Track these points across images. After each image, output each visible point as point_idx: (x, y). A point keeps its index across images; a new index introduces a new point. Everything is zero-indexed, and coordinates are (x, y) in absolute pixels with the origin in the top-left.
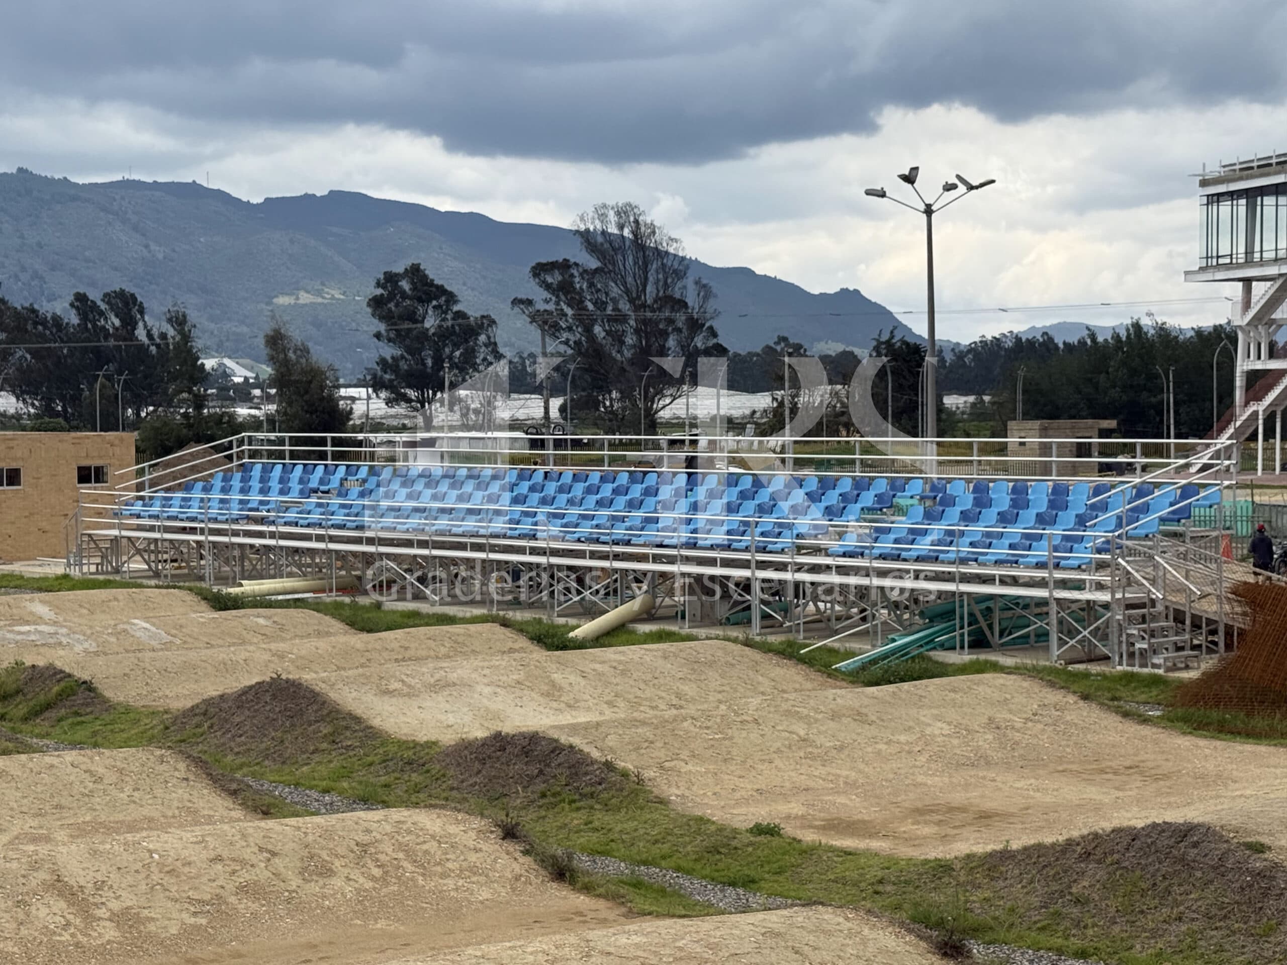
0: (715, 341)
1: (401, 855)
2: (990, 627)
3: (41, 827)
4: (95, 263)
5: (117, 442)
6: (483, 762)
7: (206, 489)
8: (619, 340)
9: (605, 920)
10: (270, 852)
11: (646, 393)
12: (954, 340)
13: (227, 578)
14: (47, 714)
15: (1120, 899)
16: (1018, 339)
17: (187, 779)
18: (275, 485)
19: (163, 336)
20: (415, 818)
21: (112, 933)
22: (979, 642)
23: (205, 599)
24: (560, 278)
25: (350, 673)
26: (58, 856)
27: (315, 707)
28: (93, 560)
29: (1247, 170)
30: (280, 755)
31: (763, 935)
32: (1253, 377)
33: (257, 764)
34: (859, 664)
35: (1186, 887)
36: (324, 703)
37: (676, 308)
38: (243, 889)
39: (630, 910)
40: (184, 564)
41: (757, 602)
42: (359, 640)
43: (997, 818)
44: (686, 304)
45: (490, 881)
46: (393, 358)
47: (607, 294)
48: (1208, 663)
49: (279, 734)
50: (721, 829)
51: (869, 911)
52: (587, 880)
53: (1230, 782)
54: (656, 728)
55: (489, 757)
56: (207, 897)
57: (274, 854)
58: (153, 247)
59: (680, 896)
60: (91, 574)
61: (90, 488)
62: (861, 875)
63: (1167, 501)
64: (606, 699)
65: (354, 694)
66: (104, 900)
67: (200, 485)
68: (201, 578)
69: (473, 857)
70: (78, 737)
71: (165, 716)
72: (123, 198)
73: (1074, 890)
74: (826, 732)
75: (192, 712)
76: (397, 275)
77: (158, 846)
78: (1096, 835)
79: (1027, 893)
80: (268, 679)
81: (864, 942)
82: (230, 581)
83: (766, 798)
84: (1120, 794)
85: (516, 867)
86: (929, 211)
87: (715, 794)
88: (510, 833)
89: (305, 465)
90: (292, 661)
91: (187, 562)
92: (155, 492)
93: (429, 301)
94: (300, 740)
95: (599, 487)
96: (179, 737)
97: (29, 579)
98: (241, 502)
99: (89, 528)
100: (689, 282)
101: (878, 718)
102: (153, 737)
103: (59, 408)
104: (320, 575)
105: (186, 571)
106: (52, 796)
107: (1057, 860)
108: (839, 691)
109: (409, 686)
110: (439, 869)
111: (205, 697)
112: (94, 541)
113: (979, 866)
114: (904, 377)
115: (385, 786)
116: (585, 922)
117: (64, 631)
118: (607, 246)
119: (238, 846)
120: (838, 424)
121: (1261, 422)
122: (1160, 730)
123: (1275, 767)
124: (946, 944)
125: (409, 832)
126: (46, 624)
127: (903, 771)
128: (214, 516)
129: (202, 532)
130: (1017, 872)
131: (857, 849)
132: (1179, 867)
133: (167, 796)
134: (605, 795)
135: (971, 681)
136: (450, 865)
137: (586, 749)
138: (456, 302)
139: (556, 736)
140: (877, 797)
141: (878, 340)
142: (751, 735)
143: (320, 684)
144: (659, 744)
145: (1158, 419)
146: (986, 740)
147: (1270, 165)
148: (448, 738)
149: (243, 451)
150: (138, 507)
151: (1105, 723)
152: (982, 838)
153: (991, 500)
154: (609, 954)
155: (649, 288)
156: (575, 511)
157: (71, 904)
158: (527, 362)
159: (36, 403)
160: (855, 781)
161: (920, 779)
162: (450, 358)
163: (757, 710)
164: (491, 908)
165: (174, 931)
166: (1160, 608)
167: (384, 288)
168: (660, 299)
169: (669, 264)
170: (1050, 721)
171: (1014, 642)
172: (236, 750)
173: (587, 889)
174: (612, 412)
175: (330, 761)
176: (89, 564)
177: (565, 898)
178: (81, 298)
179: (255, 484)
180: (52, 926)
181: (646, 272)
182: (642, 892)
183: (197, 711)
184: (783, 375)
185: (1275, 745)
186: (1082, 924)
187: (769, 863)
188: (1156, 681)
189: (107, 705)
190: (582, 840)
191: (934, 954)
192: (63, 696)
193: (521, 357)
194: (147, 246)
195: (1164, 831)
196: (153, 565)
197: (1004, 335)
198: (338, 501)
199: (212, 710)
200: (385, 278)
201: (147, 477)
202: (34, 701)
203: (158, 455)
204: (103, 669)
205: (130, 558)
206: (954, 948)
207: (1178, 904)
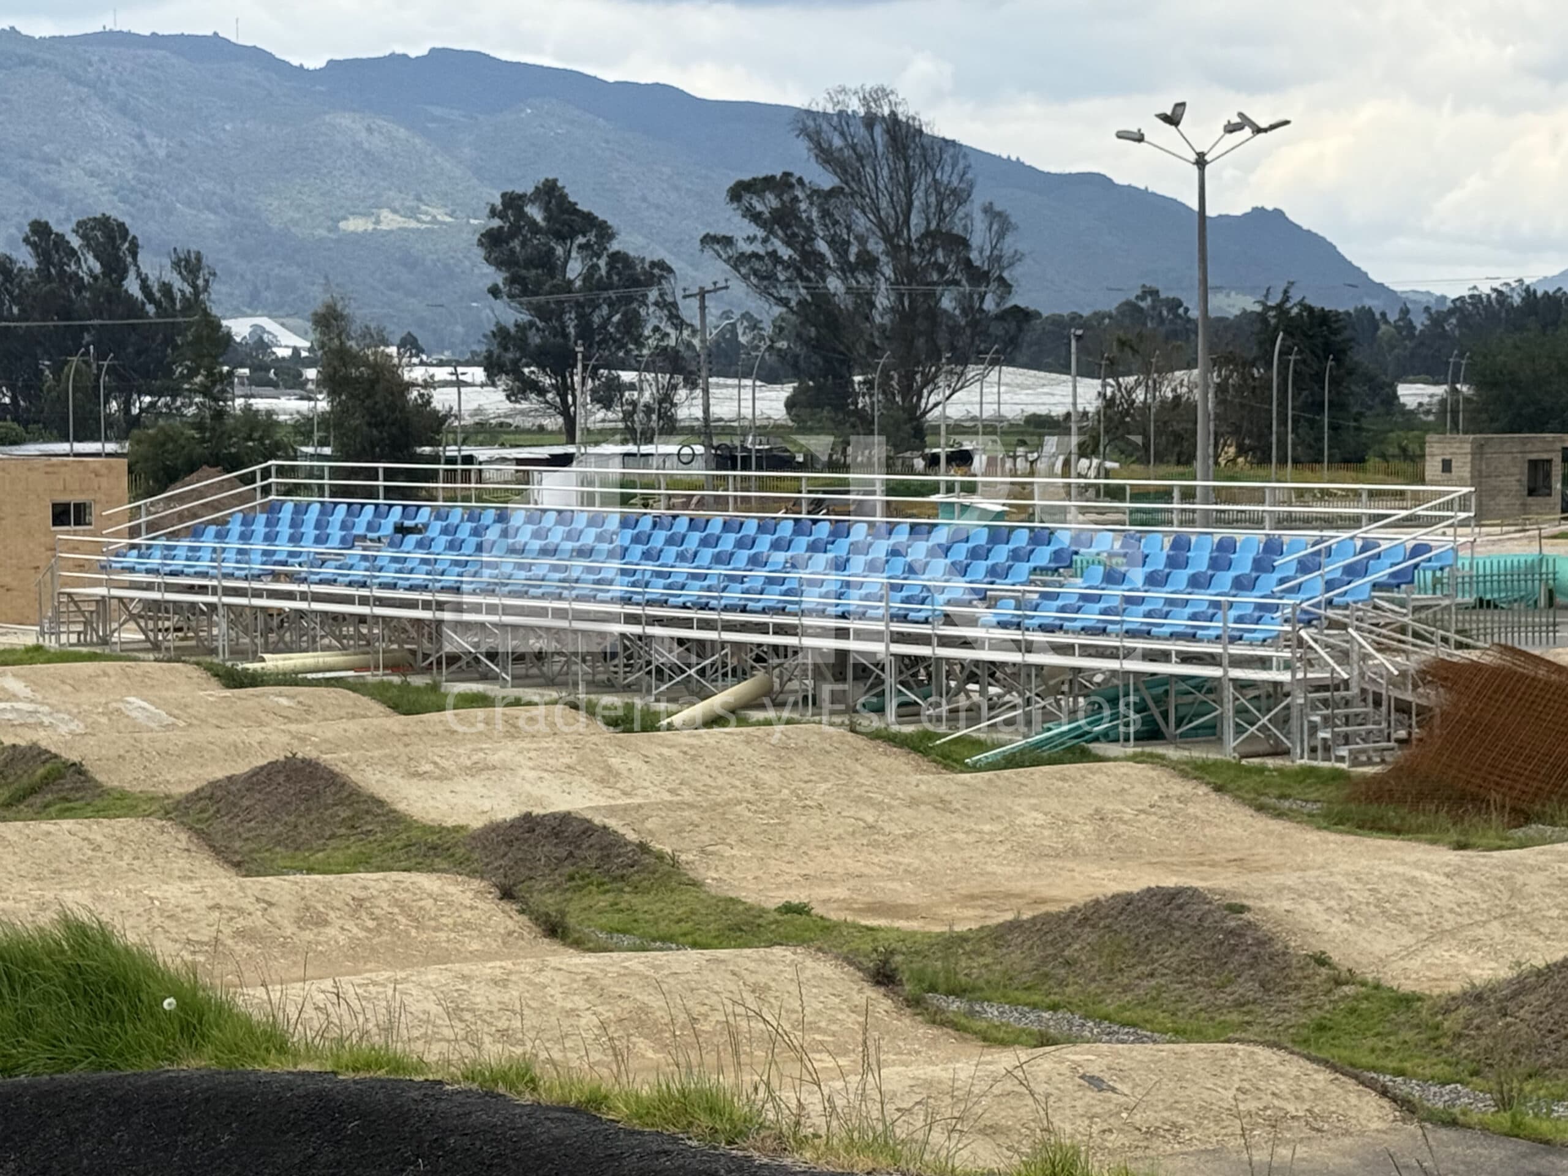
1: (396, 910)
2: (1165, 715)
5: (104, 471)
6: (510, 844)
7: (221, 536)
10: (267, 902)
11: (910, 382)
13: (245, 652)
14: (31, 800)
15: (1104, 959)
17: (188, 850)
18: (309, 531)
19: (166, 289)
22: (1149, 734)
23: (216, 675)
24: (775, 203)
27: (333, 789)
28: (73, 628)
30: (294, 841)
34: (1001, 756)
35: (1163, 945)
36: (344, 784)
37: (954, 248)
38: (240, 934)
40: (191, 634)
41: (892, 683)
42: (396, 722)
44: (968, 243)
45: (482, 935)
46: (517, 325)
47: (849, 228)
49: (293, 819)
50: (750, 909)
54: (705, 811)
55: (517, 839)
56: (206, 939)
57: (271, 904)
58: (151, 139)
60: (71, 645)
61: (68, 533)
64: (669, 786)
65: (379, 776)
67: (212, 529)
68: (213, 651)
69: (468, 914)
72: (103, 61)
73: (1066, 953)
74: (898, 819)
75: (196, 796)
76: (521, 197)
77: (158, 894)
79: (1024, 958)
80: (282, 758)
82: (249, 655)
83: (811, 883)
85: (511, 924)
86: (1201, 162)
87: (755, 878)
88: (509, 895)
89: (349, 505)
91: (196, 632)
92: (153, 539)
93: (573, 238)
94: (316, 825)
95: (719, 538)
98: (265, 553)
99: (66, 585)
101: (964, 806)
103: (7, 400)
104: (365, 649)
105: (193, 643)
106: (50, 862)
107: (1059, 926)
109: (443, 769)
110: (433, 923)
112: (75, 603)
117: (46, 709)
118: (847, 153)
119: (236, 896)
124: (879, 973)
125: (407, 890)
126: (23, 701)
127: (974, 861)
128: (230, 571)
129: (215, 591)
130: (1020, 939)
132: (1161, 928)
133: (168, 866)
134: (636, 878)
136: (443, 920)
137: (622, 831)
138: (613, 238)
139: (589, 817)
140: (934, 884)
141: (1264, 304)
142: (812, 822)
143: (341, 764)
144: (704, 828)
146: (1082, 831)
148: (478, 823)
149: (268, 485)
150: (132, 559)
151: (1233, 816)
155: (914, 219)
156: (685, 569)
160: (917, 869)
161: (991, 868)
162: (604, 326)
163: (824, 794)
166: (1354, 690)
167: (502, 216)
168: (931, 235)
169: (945, 179)
170: (1168, 813)
171: (1196, 733)
172: (244, 836)
175: (348, 847)
176: (70, 632)
178: (40, 229)
179: (284, 530)
181: (909, 194)
183: (202, 795)
186: (1065, 983)
188: (1335, 777)
189: (100, 790)
190: (604, 920)
191: (867, 981)
192: (49, 780)
194: (140, 137)
196: (151, 635)
198: (389, 553)
199: (219, 793)
200: (503, 204)
201: (144, 519)
202: (16, 785)
203: (156, 480)
204: (96, 749)
205: (121, 625)
206: (887, 977)
207: (1153, 961)
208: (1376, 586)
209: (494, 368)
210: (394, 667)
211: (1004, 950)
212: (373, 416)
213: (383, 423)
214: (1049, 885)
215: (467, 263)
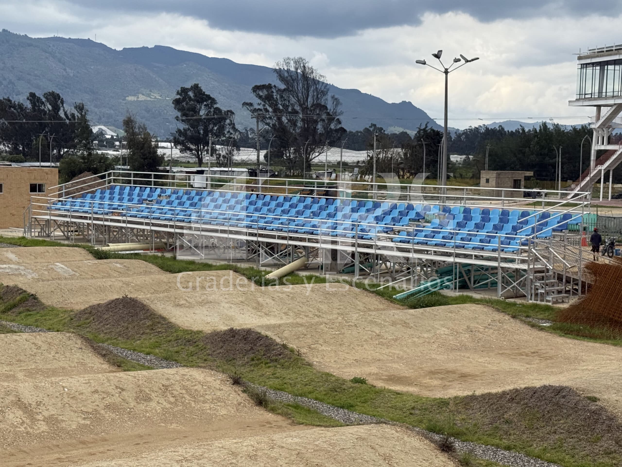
0: (340, 126)
1: (184, 391)
2: (469, 279)
3: (11, 371)
4: (39, 77)
5: (49, 173)
6: (224, 342)
7: (93, 198)
8: (294, 124)
9: (281, 426)
10: (121, 389)
11: (307, 150)
12: (456, 128)
13: (102, 241)
14: (14, 310)
15: (527, 422)
16: (487, 129)
17: (81, 348)
18: (126, 196)
19: (73, 115)
20: (191, 373)
21: (44, 427)
22: (464, 286)
23: (91, 253)
24: (266, 93)
25: (161, 295)
26: (19, 388)
27: (144, 312)
28: (37, 230)
29: (601, 53)
30: (126, 335)
31: (357, 439)
32: (600, 153)
33: (115, 339)
34: (406, 295)
35: (559, 417)
36: (148, 310)
37: (322, 109)
38: (107, 407)
39: (293, 422)
40: (81, 233)
41: (358, 263)
42: (166, 277)
43: (470, 377)
44: (326, 107)
45: (226, 405)
46: (184, 129)
47: (289, 101)
48: (573, 300)
49: (126, 324)
50: (337, 380)
51: (407, 428)
52: (273, 406)
53: (581, 362)
54: (308, 328)
55: (227, 340)
56: (90, 410)
57: (123, 390)
58: (68, 70)
59: (317, 413)
60: (36, 237)
61: (36, 195)
62: (404, 405)
63: (556, 220)
64: (283, 311)
65: (163, 306)
66: (41, 411)
67: (89, 195)
68: (89, 241)
69: (218, 393)
70: (28, 322)
71: (71, 313)
72: (54, 46)
73: (505, 416)
74: (389, 331)
75: (84, 312)
76: (187, 89)
77: (67, 384)
78: (517, 390)
79: (483, 417)
80: (121, 297)
81: (405, 443)
82: (103, 243)
83: (360, 364)
84: (528, 366)
85: (239, 398)
86: (446, 72)
87: (335, 361)
88: (236, 382)
89: (141, 187)
90: (133, 287)
92: (67, 198)
93: (202, 102)
94: (136, 328)
95: (283, 204)
96: (77, 324)
97: (5, 238)
98: (109, 205)
99: (34, 215)
100: (329, 96)
101: (414, 325)
102: (65, 323)
103: (21, 149)
104: (147, 241)
105: (82, 237)
106: (16, 356)
107: (498, 401)
108: (395, 311)
109: (189, 303)
110: (202, 399)
111: (91, 304)
112: (38, 221)
113: (461, 403)
114: (432, 147)
115: (177, 352)
116: (271, 427)
117: (23, 268)
118: (289, 78)
119: (106, 385)
120: (399, 168)
121: (602, 175)
122: (549, 334)
123: (603, 354)
124: (444, 445)
125: (188, 380)
126: (14, 263)
127: (425, 352)
128: (96, 211)
129: (90, 218)
130: (478, 406)
131: (402, 391)
132: (555, 407)
133: (72, 357)
134: (282, 361)
135: (460, 307)
136: (207, 397)
137: (274, 338)
138: (216, 103)
139: (259, 331)
140: (412, 365)
141: (419, 128)
142: (353, 333)
143: (146, 301)
144: (309, 336)
145: (553, 171)
146: (465, 337)
147: (612, 50)
148: (208, 330)
149: (110, 179)
150: (59, 206)
151: (523, 330)
152: (462, 387)
153: (472, 217)
154: (283, 447)
155: (309, 100)
156: (271, 216)
157: (25, 413)
158: (249, 133)
159: (10, 146)
160: (402, 357)
161: (433, 356)
162: (212, 130)
163: (356, 320)
164: (227, 419)
165: (74, 427)
166: (551, 273)
167: (181, 95)
168: (314, 105)
169: (320, 87)
170: (497, 328)
171: (480, 287)
173: (273, 410)
174: (290, 159)
175: (150, 339)
176: (35, 232)
177: (262, 414)
178: (32, 95)
179: (116, 196)
180: (16, 423)
181: (308, 92)
182: (299, 411)
183: (87, 311)
184: (373, 144)
185: (604, 343)
186: (508, 433)
187: (360, 397)
188: (547, 308)
189: (43, 307)
190: (271, 383)
191: (438, 450)
192: (22, 301)
193: (246, 130)
194: (65, 70)
195: (549, 390)
196: (66, 233)
197: (480, 126)
198: (156, 206)
199: (94, 311)
200: (181, 90)
201: (64, 191)
202: (8, 303)
203: (69, 176)
204: (42, 288)
205: (55, 230)
206: (447, 447)
207: (554, 425)
208: (554, 230)
209: (176, 142)
210: (158, 249)
211: (471, 412)
212: (144, 155)
213: (147, 158)
214: (463, 366)
215: (165, 111)
